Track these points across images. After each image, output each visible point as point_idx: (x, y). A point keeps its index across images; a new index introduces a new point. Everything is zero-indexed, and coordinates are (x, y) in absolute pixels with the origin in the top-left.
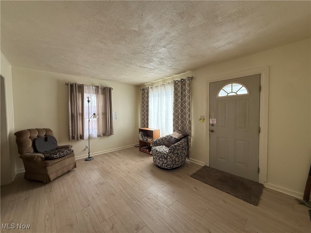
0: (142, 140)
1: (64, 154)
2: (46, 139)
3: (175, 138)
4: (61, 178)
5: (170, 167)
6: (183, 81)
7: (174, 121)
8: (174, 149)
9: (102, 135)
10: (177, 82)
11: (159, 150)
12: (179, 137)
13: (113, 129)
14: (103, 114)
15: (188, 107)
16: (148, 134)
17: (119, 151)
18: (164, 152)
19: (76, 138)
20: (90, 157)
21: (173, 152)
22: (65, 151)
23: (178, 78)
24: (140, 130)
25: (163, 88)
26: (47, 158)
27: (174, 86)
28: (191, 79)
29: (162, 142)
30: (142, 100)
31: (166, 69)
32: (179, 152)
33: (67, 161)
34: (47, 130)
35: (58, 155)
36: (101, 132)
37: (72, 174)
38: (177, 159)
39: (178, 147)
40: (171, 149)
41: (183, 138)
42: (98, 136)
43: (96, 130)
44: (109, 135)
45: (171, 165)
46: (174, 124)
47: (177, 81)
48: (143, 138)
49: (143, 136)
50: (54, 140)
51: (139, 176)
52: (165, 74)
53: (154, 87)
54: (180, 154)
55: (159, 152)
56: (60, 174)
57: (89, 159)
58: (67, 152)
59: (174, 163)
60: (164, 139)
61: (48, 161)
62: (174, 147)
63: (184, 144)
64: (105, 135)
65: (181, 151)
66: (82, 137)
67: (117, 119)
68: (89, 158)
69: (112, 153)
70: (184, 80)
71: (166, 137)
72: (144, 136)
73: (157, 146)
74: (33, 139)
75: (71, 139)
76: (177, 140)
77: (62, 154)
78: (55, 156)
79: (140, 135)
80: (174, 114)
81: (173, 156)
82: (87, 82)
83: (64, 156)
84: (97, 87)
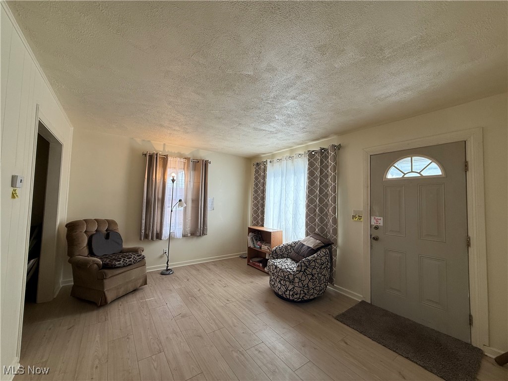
0: (252, 246)
1: (130, 261)
2: (107, 236)
3: (309, 247)
4: (122, 300)
5: (299, 298)
6: (323, 151)
7: (307, 217)
8: (307, 266)
9: (189, 235)
10: (313, 153)
11: (280, 266)
12: (316, 246)
13: (207, 226)
14: (193, 201)
15: (332, 195)
16: (264, 237)
17: (215, 263)
18: (289, 270)
19: (150, 237)
20: (169, 270)
21: (304, 271)
22: (133, 257)
23: (315, 146)
24: (251, 230)
25: (290, 162)
26: (106, 266)
27: (309, 160)
28: (337, 148)
29: (286, 253)
30: (255, 181)
31: (296, 133)
32: (314, 271)
33: (134, 274)
34: (111, 223)
35: (121, 262)
36: (188, 229)
37: (139, 295)
38: (311, 285)
39: (313, 264)
40: (301, 266)
41: (322, 247)
42: (184, 236)
43: (181, 227)
44: (200, 236)
45: (300, 294)
46: (307, 222)
47: (313, 151)
48: (254, 243)
49: (254, 240)
50: (119, 239)
51: (244, 309)
52: (294, 141)
53: (275, 160)
54: (316, 275)
55: (280, 269)
56: (121, 294)
57: (167, 272)
58: (136, 258)
59: (306, 291)
60: (289, 247)
61: (106, 271)
62: (307, 263)
63: (323, 258)
64: (193, 234)
65: (318, 270)
66: (159, 236)
67: (213, 209)
68: (167, 270)
69: (202, 265)
70: (326, 150)
71: (293, 245)
72: (256, 240)
73: (277, 258)
74: (90, 234)
75: (142, 238)
76: (313, 251)
77: (128, 260)
78: (117, 263)
79: (249, 238)
80: (308, 206)
81: (303, 278)
82: (173, 152)
83: (131, 264)
84: (188, 159)
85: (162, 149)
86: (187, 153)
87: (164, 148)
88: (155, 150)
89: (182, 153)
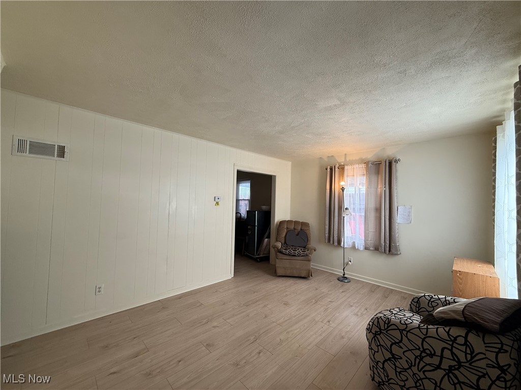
1: (295, 253)
8: (380, 329)
9: (372, 249)
19: (332, 242)
22: (298, 251)
34: (305, 225)
35: (287, 251)
36: (371, 243)
42: (366, 248)
57: (342, 279)
64: (377, 249)
67: (411, 223)
68: (343, 277)
74: (288, 230)
77: (293, 252)
82: (354, 159)
83: (295, 256)
84: (367, 163)
85: (343, 160)
86: (370, 156)
87: (345, 158)
88: (338, 162)
89: (364, 158)
